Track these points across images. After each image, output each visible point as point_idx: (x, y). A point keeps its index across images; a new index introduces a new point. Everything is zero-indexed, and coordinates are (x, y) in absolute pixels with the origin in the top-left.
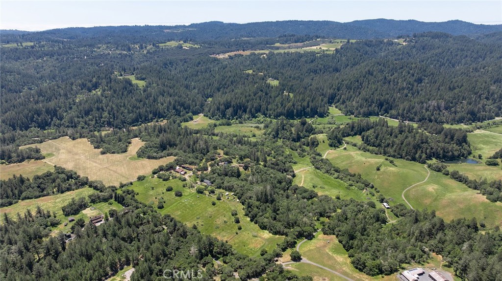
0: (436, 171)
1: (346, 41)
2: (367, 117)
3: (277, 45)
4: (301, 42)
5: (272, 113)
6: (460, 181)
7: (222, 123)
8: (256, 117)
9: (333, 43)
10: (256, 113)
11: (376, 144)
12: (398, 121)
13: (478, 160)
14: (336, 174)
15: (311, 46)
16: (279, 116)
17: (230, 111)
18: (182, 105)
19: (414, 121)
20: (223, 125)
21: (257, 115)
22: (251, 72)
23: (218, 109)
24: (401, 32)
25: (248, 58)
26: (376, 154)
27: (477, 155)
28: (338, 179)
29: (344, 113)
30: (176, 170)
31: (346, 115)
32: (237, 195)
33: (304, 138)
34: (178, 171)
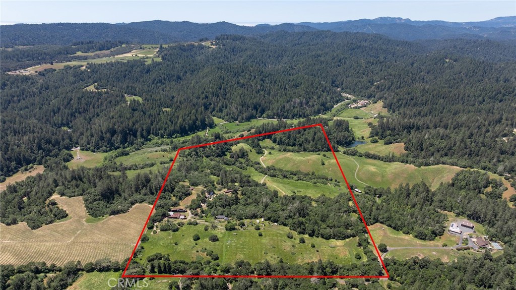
0: (352, 155)
1: (159, 46)
2: (249, 121)
3: (79, 53)
4: (107, 50)
5: (164, 133)
6: (375, 159)
7: (118, 153)
8: (150, 140)
9: (144, 49)
10: (149, 136)
11: (291, 144)
12: (276, 120)
13: (363, 140)
14: (295, 178)
15: (123, 54)
16: (173, 134)
17: (117, 139)
18: (48, 142)
19: (289, 118)
20: (120, 156)
21: (149, 137)
22: (91, 88)
23: (102, 138)
24: (182, 33)
25: (64, 72)
26: (298, 152)
27: (360, 137)
28: (299, 181)
29: (227, 121)
30: (171, 216)
31: (230, 122)
32: (269, 219)
33: (227, 152)
34: (175, 216)
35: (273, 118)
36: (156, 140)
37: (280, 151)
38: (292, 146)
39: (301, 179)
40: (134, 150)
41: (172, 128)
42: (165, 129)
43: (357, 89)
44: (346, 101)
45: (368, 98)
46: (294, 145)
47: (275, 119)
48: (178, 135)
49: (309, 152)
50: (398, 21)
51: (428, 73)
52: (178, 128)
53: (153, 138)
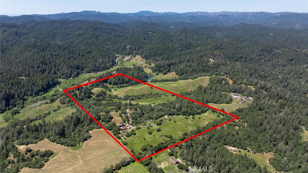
0: (156, 82)
2: (77, 77)
7: (12, 113)
12: (94, 73)
13: (151, 75)
16: (39, 93)
19: (100, 71)
20: (15, 114)
27: (149, 73)
28: (148, 99)
29: (64, 79)
30: (123, 129)
31: (67, 79)
32: (170, 114)
33: (91, 94)
34: (125, 129)
35: (91, 72)
36: (30, 99)
37: (118, 88)
38: (122, 84)
39: (148, 98)
40: (21, 109)
41: (37, 89)
42: (32, 91)
43: (119, 51)
44: (118, 58)
45: (128, 55)
46: (123, 83)
47: (92, 73)
48: (42, 92)
49: (134, 85)
50: (94, 13)
51: (144, 40)
52: (40, 88)
53: (27, 98)
